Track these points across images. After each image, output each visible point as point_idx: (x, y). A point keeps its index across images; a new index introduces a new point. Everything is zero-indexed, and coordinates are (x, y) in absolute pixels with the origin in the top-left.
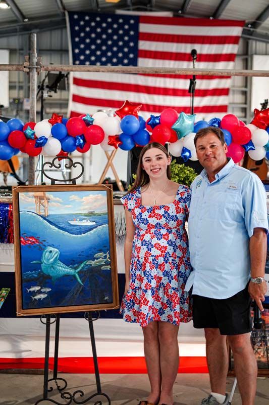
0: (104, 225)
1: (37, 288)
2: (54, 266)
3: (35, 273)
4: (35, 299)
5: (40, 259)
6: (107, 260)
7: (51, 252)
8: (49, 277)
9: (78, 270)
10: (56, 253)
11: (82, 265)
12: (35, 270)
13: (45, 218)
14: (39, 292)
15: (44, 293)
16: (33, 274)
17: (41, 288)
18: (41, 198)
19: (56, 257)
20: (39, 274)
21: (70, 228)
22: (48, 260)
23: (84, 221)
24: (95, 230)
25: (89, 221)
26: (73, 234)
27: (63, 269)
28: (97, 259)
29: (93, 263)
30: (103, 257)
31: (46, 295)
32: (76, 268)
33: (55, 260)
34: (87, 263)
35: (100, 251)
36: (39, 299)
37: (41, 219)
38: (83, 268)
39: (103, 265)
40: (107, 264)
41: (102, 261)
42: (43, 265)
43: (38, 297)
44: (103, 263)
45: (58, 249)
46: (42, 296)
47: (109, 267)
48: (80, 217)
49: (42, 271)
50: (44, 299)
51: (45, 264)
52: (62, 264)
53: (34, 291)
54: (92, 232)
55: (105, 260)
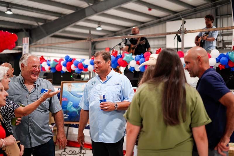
2: (71, 108)
5: (67, 105)
7: (70, 103)
8: (69, 111)
10: (72, 103)
13: (70, 92)
14: (65, 116)
15: (67, 116)
18: (69, 85)
20: (66, 110)
21: (77, 95)
22: (69, 106)
26: (78, 97)
32: (77, 109)
33: (71, 106)
37: (69, 92)
42: (67, 108)
43: (65, 118)
50: (67, 118)
52: (73, 108)
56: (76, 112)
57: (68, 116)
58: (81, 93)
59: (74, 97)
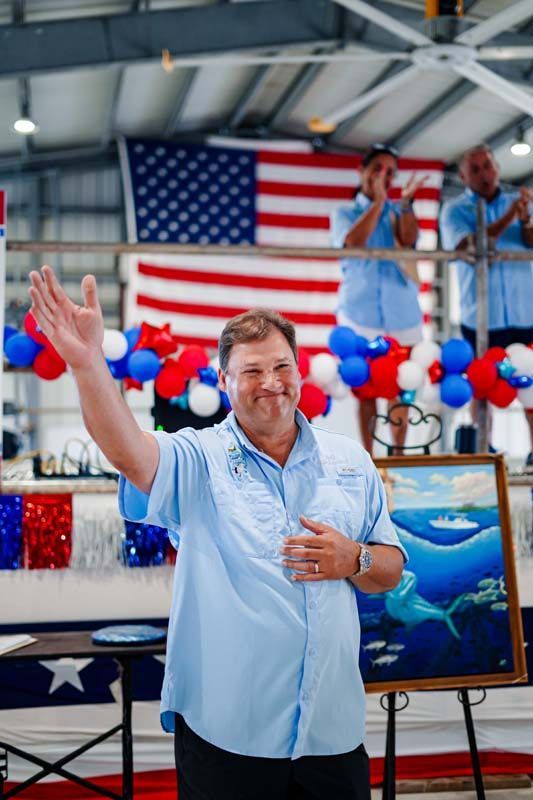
0: (493, 528)
1: (380, 645)
2: (409, 603)
3: (375, 617)
4: (377, 665)
6: (501, 593)
9: (451, 610)
10: (411, 579)
11: (457, 602)
12: (375, 610)
14: (384, 652)
15: (392, 653)
16: (371, 618)
17: (387, 645)
19: (412, 587)
20: (382, 619)
21: (433, 534)
23: (457, 521)
24: (476, 536)
25: (466, 521)
27: (425, 609)
28: (484, 589)
29: (477, 598)
30: (493, 586)
31: (395, 658)
32: (445, 608)
33: (409, 593)
34: (467, 598)
35: (488, 575)
36: (385, 664)
38: (459, 607)
39: (493, 602)
40: (501, 599)
41: (490, 595)
43: (382, 660)
44: (494, 598)
45: (413, 571)
46: (388, 659)
47: (504, 606)
48: (450, 514)
49: (386, 614)
51: (393, 599)
53: (374, 650)
54: (472, 540)
55: (497, 592)
56: (443, 624)
57: (400, 647)
58: (452, 518)
59: (418, 540)
